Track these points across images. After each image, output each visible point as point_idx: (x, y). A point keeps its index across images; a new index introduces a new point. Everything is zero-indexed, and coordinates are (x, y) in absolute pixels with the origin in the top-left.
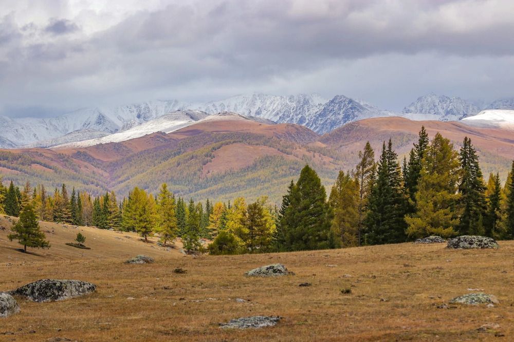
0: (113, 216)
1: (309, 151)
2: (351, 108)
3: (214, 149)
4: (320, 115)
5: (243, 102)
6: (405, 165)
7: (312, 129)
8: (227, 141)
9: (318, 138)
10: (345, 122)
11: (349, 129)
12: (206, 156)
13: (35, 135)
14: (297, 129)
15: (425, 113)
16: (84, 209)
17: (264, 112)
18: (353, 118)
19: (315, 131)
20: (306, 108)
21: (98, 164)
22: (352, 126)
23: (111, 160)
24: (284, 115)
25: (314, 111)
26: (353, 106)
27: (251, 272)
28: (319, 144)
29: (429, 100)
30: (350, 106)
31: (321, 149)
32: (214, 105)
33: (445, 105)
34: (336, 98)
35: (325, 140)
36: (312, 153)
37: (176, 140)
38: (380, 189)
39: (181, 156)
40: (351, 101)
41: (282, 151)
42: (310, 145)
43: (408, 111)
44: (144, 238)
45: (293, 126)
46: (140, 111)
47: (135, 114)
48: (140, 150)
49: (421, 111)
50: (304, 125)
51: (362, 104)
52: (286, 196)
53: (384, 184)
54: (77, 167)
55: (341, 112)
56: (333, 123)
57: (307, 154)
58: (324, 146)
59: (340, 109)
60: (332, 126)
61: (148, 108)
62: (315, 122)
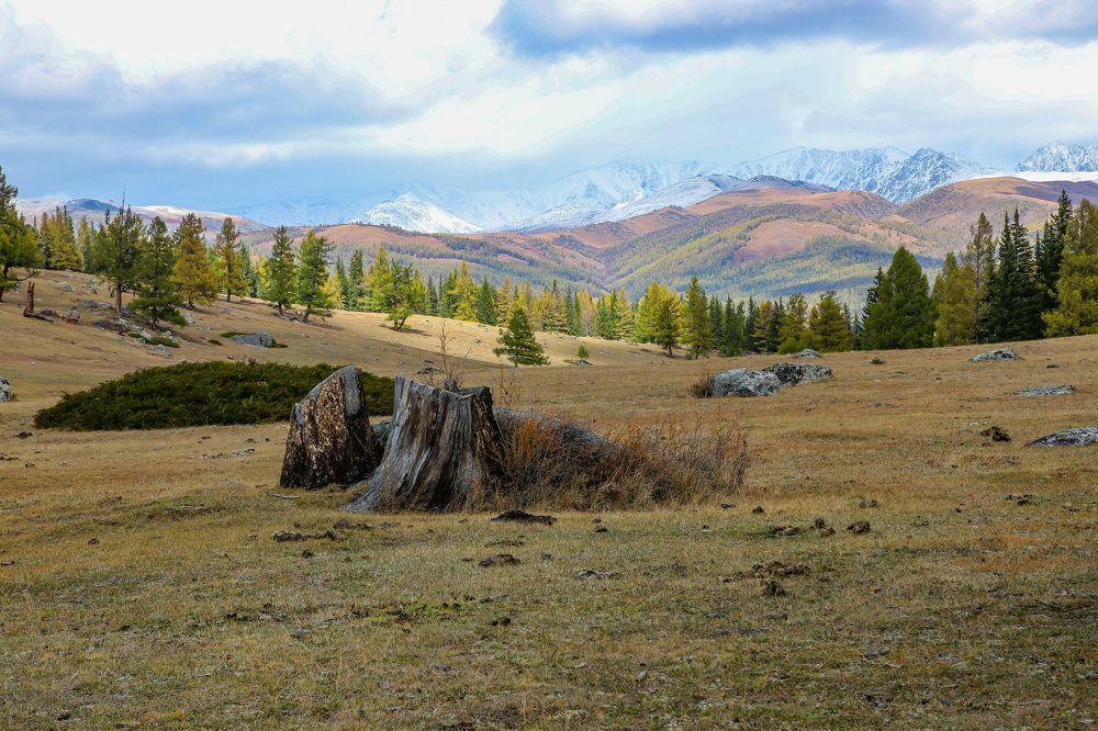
0: (623, 321)
1: (882, 228)
2: (942, 167)
3: (750, 228)
4: (897, 177)
5: (788, 162)
6: (1038, 244)
7: (886, 197)
8: (768, 217)
9: (895, 210)
10: (933, 185)
11: (941, 195)
12: (739, 238)
13: (500, 214)
14: (866, 198)
15: (1049, 169)
16: (584, 313)
17: (818, 175)
18: (944, 181)
19: (891, 200)
20: (877, 168)
21: (589, 252)
22: (943, 191)
23: (607, 246)
24: (846, 178)
25: (888, 171)
26: (944, 162)
27: (976, 358)
28: (898, 218)
29: (1055, 151)
30: (940, 163)
31: (900, 224)
32: (747, 167)
33: (1077, 158)
34: (920, 152)
35: (905, 212)
36: (887, 232)
37: (696, 218)
38: (1006, 277)
39: (705, 239)
40: (941, 157)
41: (845, 229)
42: (884, 220)
43: (1023, 169)
44: (667, 352)
45: (859, 193)
46: (646, 178)
47: (639, 181)
48: (646, 232)
49: (1042, 168)
50: (874, 191)
51: (957, 159)
52: (872, 290)
53: (1011, 270)
54: (559, 257)
55: (927, 173)
56: (916, 189)
57: (880, 232)
58: (903, 220)
59: (925, 168)
60: (914, 193)
61: (656, 173)
62: (890, 187)
